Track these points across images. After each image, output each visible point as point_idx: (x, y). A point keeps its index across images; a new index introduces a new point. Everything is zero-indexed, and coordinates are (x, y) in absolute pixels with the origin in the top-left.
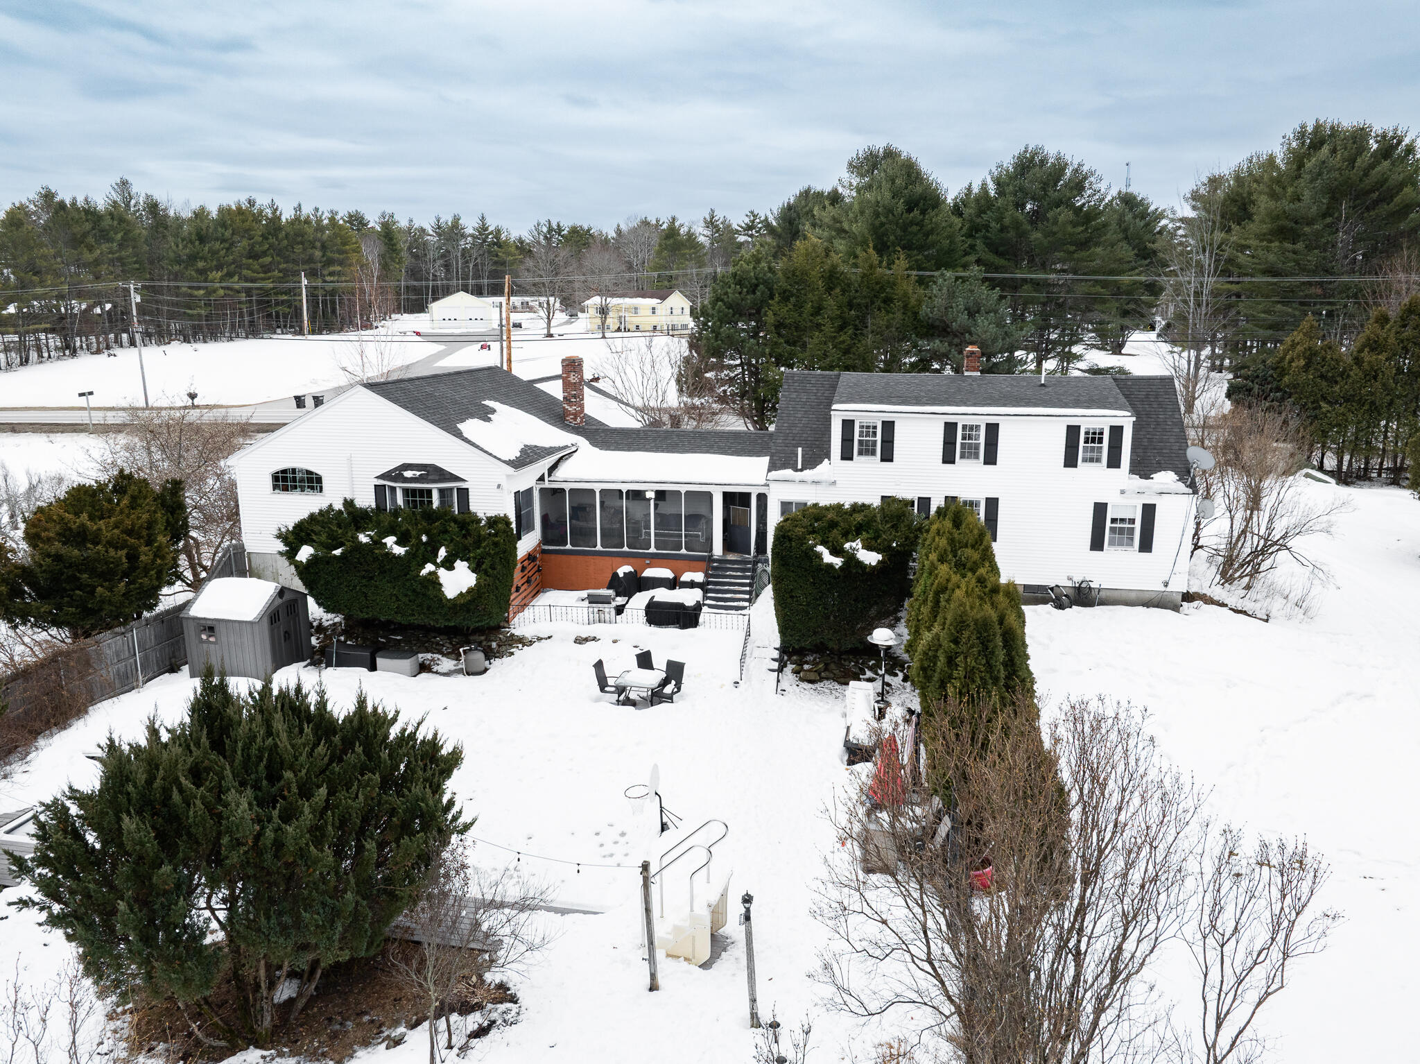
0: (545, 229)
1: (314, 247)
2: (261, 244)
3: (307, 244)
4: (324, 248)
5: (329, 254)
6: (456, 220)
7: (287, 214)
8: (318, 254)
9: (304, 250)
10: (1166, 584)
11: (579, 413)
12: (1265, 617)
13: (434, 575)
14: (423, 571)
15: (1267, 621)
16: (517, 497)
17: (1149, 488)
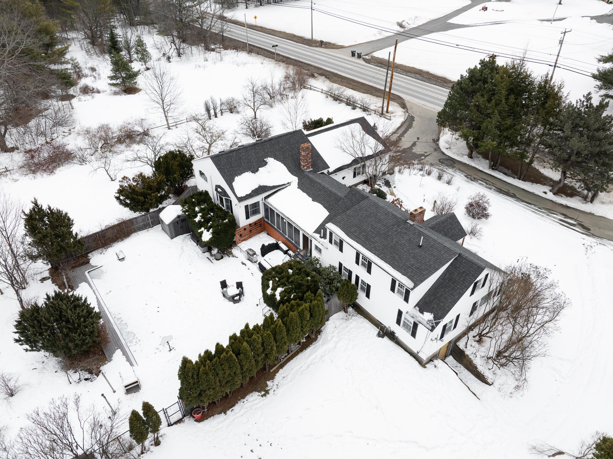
10: (418, 353)
11: (306, 165)
12: (491, 383)
13: (202, 232)
14: (199, 231)
15: (490, 385)
16: (246, 207)
17: (417, 317)
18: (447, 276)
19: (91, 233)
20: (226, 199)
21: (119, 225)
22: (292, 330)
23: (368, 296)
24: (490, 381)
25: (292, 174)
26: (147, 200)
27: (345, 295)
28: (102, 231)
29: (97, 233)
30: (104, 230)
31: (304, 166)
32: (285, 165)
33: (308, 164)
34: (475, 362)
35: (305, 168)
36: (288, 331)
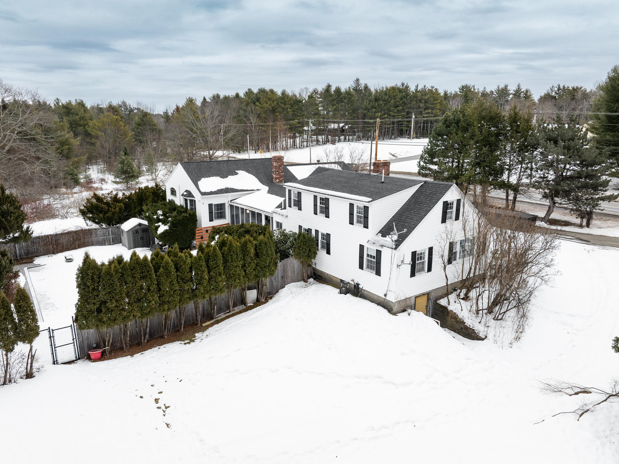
0: (556, 89)
1: (421, 102)
2: (399, 102)
3: (418, 101)
4: (426, 102)
5: (427, 105)
6: (506, 87)
7: (412, 89)
8: (421, 105)
9: (417, 103)
10: (385, 295)
11: (278, 178)
12: (484, 337)
13: (159, 226)
14: (156, 225)
15: (483, 339)
16: (210, 206)
17: (379, 241)
18: (413, 201)
19: (43, 235)
20: (190, 200)
21: (76, 232)
22: (230, 260)
23: (328, 252)
24: (482, 335)
25: (263, 184)
26: (110, 208)
27: (301, 248)
28: (56, 235)
29: (51, 235)
30: (59, 234)
31: (276, 179)
32: (256, 177)
33: (280, 178)
34: (460, 316)
35: (277, 181)
36: (225, 261)
